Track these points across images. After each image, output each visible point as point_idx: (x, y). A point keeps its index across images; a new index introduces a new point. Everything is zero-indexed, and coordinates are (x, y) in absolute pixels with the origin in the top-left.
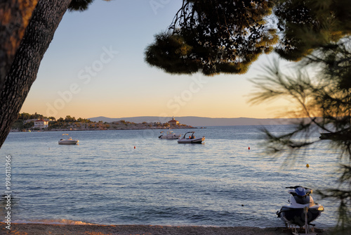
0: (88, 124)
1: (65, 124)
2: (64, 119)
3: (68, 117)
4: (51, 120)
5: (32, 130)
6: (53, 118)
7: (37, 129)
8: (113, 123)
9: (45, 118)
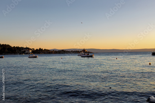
0: (48, 51)
1: (39, 51)
2: (38, 49)
3: (40, 48)
4: (33, 50)
5: (25, 54)
6: (33, 49)
7: (27, 54)
8: (59, 51)
9: (31, 49)
